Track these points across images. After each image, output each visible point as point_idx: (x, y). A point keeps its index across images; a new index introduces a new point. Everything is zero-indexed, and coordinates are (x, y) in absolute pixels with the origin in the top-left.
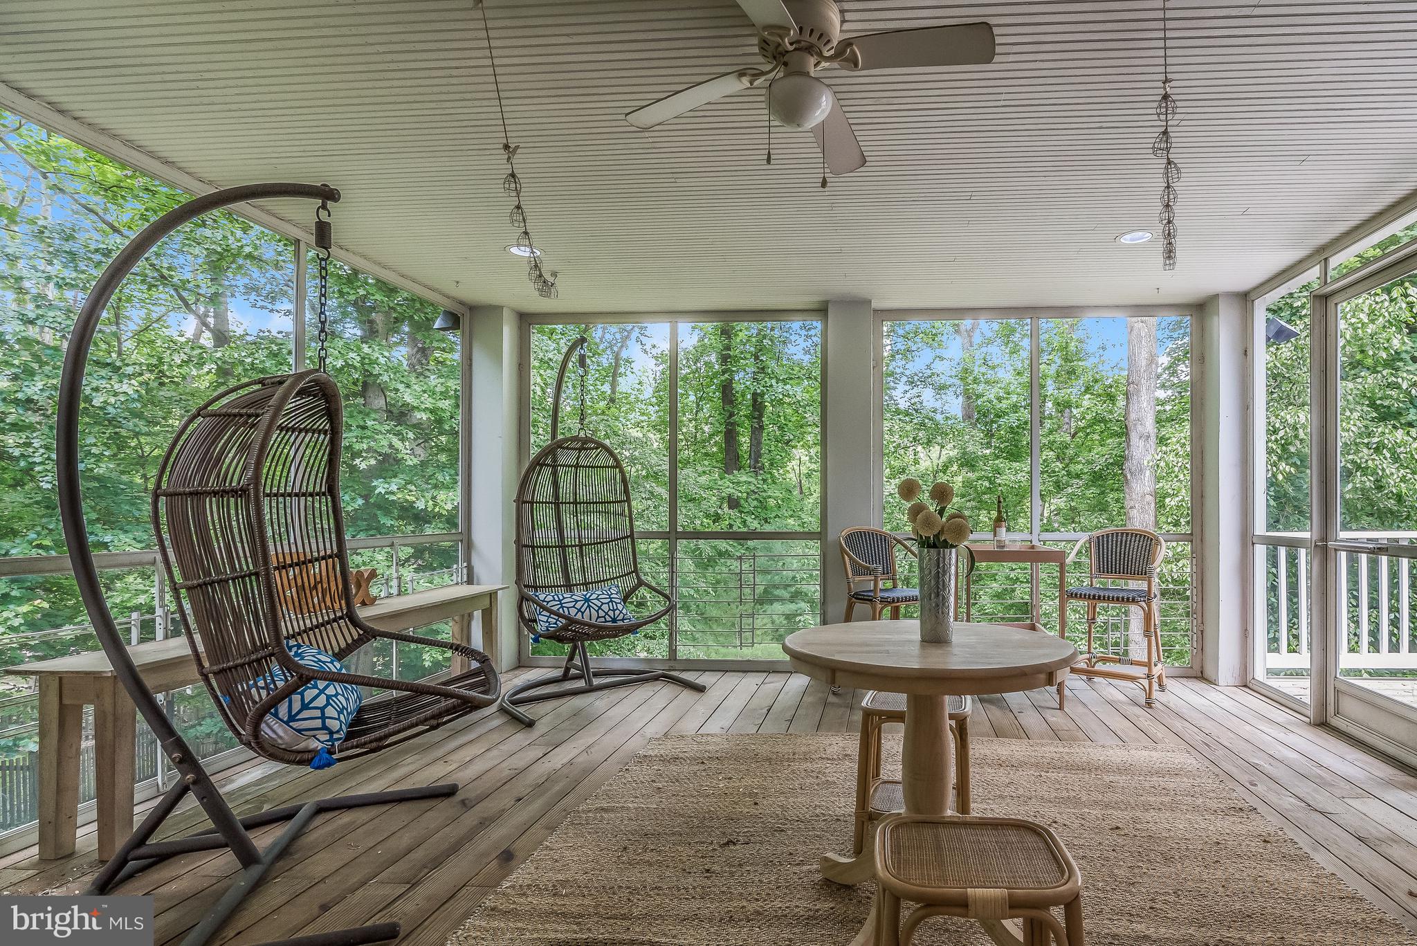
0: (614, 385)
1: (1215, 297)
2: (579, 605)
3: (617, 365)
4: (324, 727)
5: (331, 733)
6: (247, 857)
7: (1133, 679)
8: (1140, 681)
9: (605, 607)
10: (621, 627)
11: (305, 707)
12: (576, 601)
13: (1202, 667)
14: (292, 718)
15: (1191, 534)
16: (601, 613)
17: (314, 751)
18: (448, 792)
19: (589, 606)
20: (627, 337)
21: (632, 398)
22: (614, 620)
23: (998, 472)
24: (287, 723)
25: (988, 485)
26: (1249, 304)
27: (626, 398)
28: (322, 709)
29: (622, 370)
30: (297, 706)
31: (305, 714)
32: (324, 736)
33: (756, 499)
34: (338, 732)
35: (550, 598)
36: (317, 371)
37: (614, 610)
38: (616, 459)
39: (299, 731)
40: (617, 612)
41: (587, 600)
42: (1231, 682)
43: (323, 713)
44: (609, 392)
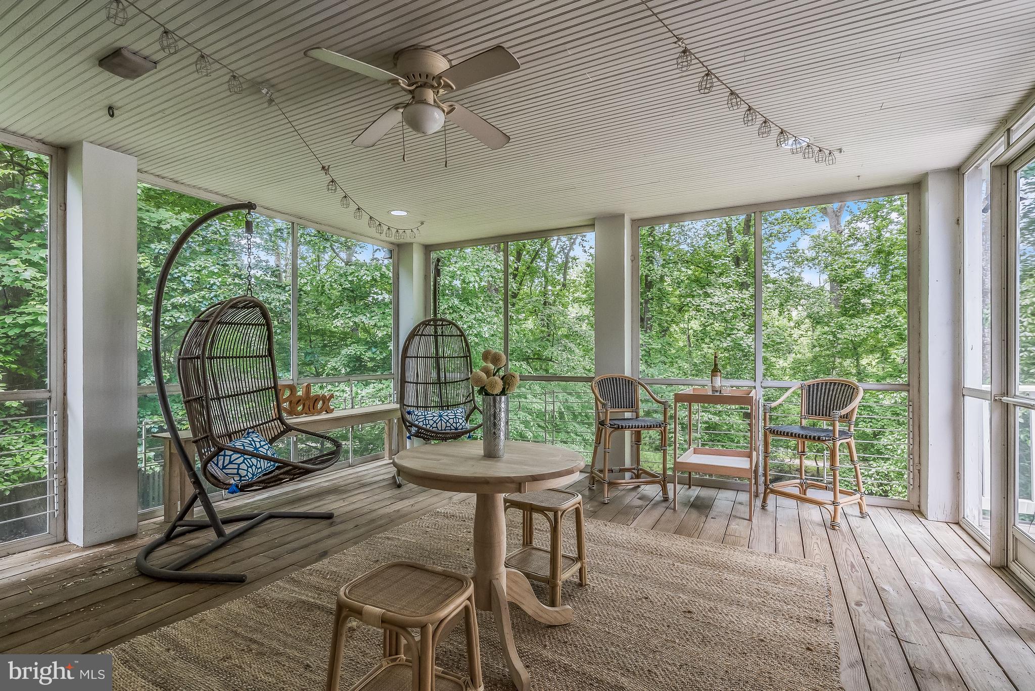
0: (565, 274)
1: (926, 175)
2: (435, 419)
3: (567, 262)
4: (238, 474)
5: (241, 477)
6: (220, 533)
7: (819, 504)
8: (827, 506)
9: (451, 421)
10: (460, 433)
11: (231, 462)
12: (434, 416)
13: (919, 502)
14: (224, 468)
15: (908, 385)
16: (448, 424)
17: (231, 485)
18: (328, 517)
19: (441, 420)
20: (574, 243)
21: (577, 283)
22: (456, 429)
23: (842, 327)
24: (221, 470)
25: (831, 339)
26: (961, 176)
27: (573, 283)
28: (239, 465)
29: (570, 264)
30: (227, 462)
31: (231, 466)
32: (237, 478)
33: (645, 350)
34: (244, 476)
35: (420, 414)
36: (246, 296)
37: (456, 423)
38: (461, 331)
39: (227, 474)
40: (458, 424)
41: (441, 416)
42: (942, 518)
43: (239, 466)
44: (562, 280)
